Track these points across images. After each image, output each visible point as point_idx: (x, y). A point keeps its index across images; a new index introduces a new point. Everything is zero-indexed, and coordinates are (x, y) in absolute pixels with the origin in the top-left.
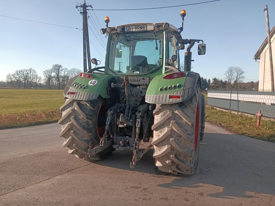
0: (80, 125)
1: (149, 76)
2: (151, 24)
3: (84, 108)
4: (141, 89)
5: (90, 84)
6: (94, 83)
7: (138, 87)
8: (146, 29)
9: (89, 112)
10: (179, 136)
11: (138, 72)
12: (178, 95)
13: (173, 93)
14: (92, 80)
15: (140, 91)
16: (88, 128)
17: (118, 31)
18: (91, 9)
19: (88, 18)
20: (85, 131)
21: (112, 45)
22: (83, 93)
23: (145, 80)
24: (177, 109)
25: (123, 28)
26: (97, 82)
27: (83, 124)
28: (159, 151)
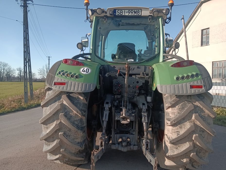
0: (73, 123)
1: (145, 65)
2: (147, 9)
3: (76, 101)
4: (137, 78)
5: (83, 72)
6: (87, 72)
7: (134, 76)
8: (140, 14)
9: (83, 107)
10: (202, 131)
11: (133, 60)
12: (199, 84)
13: (193, 82)
14: (84, 67)
15: (136, 81)
16: (82, 127)
17: (108, 14)
18: (32, 3)
19: (28, 11)
20: (79, 131)
21: (99, 29)
22: (76, 83)
23: (140, 68)
24: (198, 101)
25: (115, 10)
26: (90, 70)
27: (76, 122)
28: (175, 150)
